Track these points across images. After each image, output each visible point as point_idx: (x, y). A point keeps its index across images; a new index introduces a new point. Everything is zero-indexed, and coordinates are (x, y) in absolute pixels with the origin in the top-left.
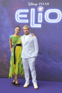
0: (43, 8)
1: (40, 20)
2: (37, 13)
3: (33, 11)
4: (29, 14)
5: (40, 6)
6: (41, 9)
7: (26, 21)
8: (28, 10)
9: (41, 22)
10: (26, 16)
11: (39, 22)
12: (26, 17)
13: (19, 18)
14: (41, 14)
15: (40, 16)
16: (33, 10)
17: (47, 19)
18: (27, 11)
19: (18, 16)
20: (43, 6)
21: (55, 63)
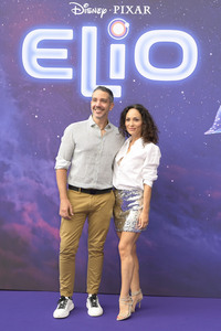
0: (127, 25)
1: (117, 70)
2: (105, 42)
3: (89, 36)
4: (74, 47)
5: (116, 16)
6: (119, 28)
7: (64, 73)
8: (71, 31)
9: (122, 76)
10: (63, 54)
11: (113, 75)
12: (66, 57)
13: (38, 60)
14: (122, 47)
15: (118, 54)
16: (90, 32)
17: (145, 68)
18: (68, 34)
19: (31, 53)
20: (128, 17)
21: (173, 228)
